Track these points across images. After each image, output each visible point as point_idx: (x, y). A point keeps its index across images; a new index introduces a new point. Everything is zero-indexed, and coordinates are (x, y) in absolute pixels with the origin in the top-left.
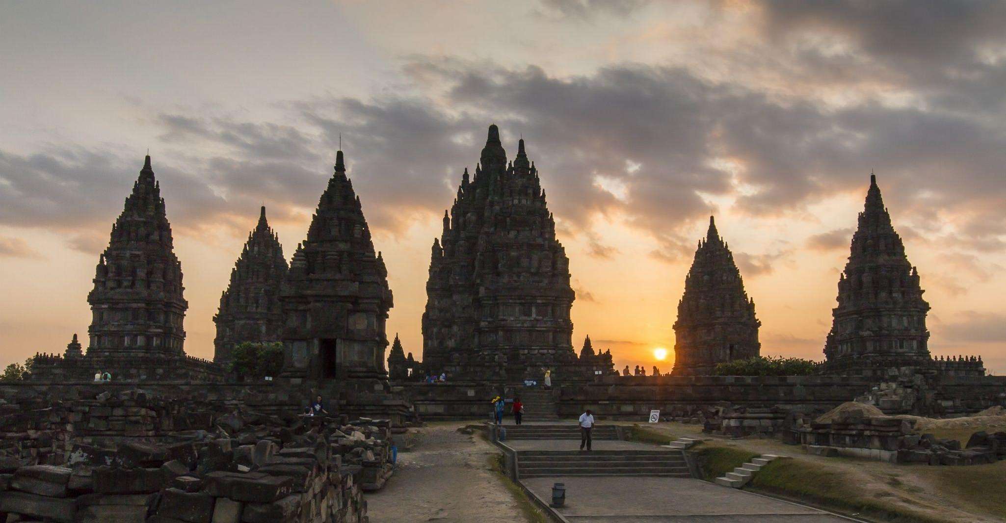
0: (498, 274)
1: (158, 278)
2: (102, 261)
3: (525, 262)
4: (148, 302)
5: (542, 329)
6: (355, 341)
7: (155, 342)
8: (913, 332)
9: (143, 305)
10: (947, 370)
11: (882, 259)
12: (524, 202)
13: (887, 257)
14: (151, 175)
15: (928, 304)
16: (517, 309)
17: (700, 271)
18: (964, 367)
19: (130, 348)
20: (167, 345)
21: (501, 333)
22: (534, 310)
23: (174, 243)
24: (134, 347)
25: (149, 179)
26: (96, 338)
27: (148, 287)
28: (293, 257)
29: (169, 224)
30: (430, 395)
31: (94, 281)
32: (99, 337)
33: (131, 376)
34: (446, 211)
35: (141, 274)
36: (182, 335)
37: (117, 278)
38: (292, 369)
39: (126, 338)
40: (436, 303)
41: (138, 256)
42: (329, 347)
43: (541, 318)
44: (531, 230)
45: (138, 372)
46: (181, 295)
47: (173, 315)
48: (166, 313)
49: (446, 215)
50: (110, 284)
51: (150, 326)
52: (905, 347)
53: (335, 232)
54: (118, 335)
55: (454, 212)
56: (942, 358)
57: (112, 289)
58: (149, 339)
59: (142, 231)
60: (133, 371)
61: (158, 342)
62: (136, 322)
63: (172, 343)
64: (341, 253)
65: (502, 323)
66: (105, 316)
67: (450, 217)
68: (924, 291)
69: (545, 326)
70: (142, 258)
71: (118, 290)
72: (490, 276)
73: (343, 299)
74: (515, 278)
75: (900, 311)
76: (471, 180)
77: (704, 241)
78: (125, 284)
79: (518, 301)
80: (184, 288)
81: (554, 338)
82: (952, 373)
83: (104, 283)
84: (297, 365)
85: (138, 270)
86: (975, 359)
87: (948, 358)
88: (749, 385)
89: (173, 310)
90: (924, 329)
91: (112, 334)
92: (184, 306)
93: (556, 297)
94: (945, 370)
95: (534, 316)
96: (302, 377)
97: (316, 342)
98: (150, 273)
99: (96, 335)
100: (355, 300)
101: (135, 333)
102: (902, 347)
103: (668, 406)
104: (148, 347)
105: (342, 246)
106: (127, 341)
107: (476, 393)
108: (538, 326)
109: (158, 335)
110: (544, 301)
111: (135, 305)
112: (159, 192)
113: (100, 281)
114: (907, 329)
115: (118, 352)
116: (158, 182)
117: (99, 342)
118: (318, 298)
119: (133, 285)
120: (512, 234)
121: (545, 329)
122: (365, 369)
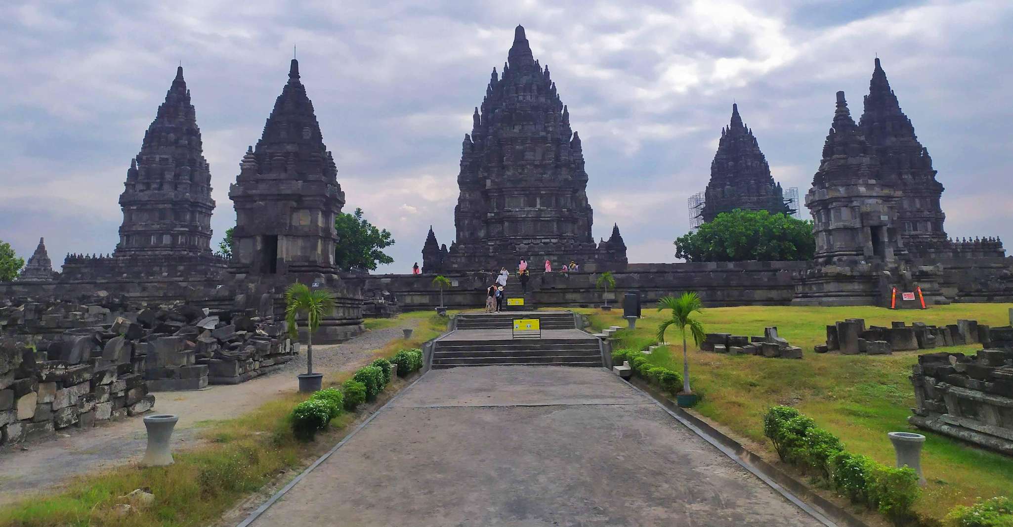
0: (504, 168)
1: (186, 179)
2: (133, 165)
3: (529, 156)
4: (175, 203)
5: (546, 219)
6: (298, 237)
7: (180, 240)
8: (926, 213)
9: (170, 205)
10: (963, 252)
11: (890, 141)
12: (528, 98)
13: (893, 139)
14: (183, 84)
15: (941, 185)
16: (522, 200)
17: (725, 157)
18: (982, 248)
19: (156, 247)
20: (192, 243)
21: (506, 224)
22: (538, 201)
23: (203, 147)
24: (160, 245)
25: (180, 89)
26: (125, 238)
27: (176, 188)
28: (243, 159)
29: (199, 129)
30: (415, 286)
31: (126, 184)
32: (128, 236)
33: (152, 274)
34: (476, 108)
35: (169, 176)
36: (209, 233)
37: (146, 181)
38: (238, 265)
39: (152, 237)
40: (467, 196)
41: (167, 159)
42: (271, 243)
43: (545, 208)
44: (535, 124)
45: (161, 269)
46: (209, 195)
47: (199, 214)
48: (193, 213)
49: (477, 111)
50: (140, 187)
51: (176, 225)
52: (918, 229)
53: (283, 134)
54: (146, 234)
55: (484, 109)
56: (958, 240)
57: (141, 191)
58: (174, 237)
59: (172, 136)
60: (156, 269)
61: (184, 240)
62: (162, 221)
63: (197, 241)
64: (287, 154)
65: (508, 214)
66: (134, 217)
67: (480, 113)
68: (936, 172)
69: (549, 216)
70: (171, 160)
71: (146, 192)
72: (496, 169)
73: (287, 197)
74: (520, 171)
75: (911, 192)
76: (500, 78)
77: (728, 128)
78: (154, 186)
79: (522, 193)
80: (212, 189)
81: (558, 228)
82: (969, 256)
83: (134, 186)
84: (244, 261)
85: (166, 173)
86: (994, 240)
87: (964, 240)
88: (731, 271)
89: (199, 209)
90: (938, 210)
91: (138, 233)
92: (211, 205)
93: (560, 188)
94: (962, 252)
95: (538, 206)
96: (247, 273)
97: (259, 239)
98: (177, 176)
99: (125, 235)
100: (299, 198)
101: (161, 232)
102: (915, 229)
103: (649, 293)
104: (173, 246)
105: (289, 148)
106: (153, 240)
107: (460, 283)
108: (543, 216)
109: (182, 233)
110: (548, 192)
111: (161, 206)
112: (190, 100)
113: (130, 184)
114: (919, 211)
115: (144, 251)
116: (189, 90)
117: (128, 241)
118: (263, 197)
119: (160, 188)
120: (517, 129)
121: (549, 219)
122: (307, 264)
